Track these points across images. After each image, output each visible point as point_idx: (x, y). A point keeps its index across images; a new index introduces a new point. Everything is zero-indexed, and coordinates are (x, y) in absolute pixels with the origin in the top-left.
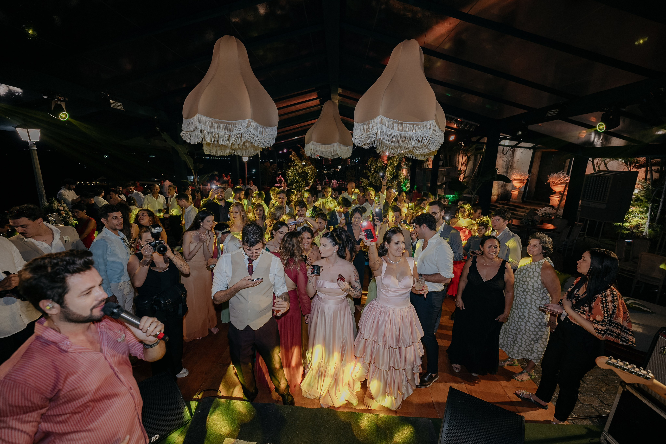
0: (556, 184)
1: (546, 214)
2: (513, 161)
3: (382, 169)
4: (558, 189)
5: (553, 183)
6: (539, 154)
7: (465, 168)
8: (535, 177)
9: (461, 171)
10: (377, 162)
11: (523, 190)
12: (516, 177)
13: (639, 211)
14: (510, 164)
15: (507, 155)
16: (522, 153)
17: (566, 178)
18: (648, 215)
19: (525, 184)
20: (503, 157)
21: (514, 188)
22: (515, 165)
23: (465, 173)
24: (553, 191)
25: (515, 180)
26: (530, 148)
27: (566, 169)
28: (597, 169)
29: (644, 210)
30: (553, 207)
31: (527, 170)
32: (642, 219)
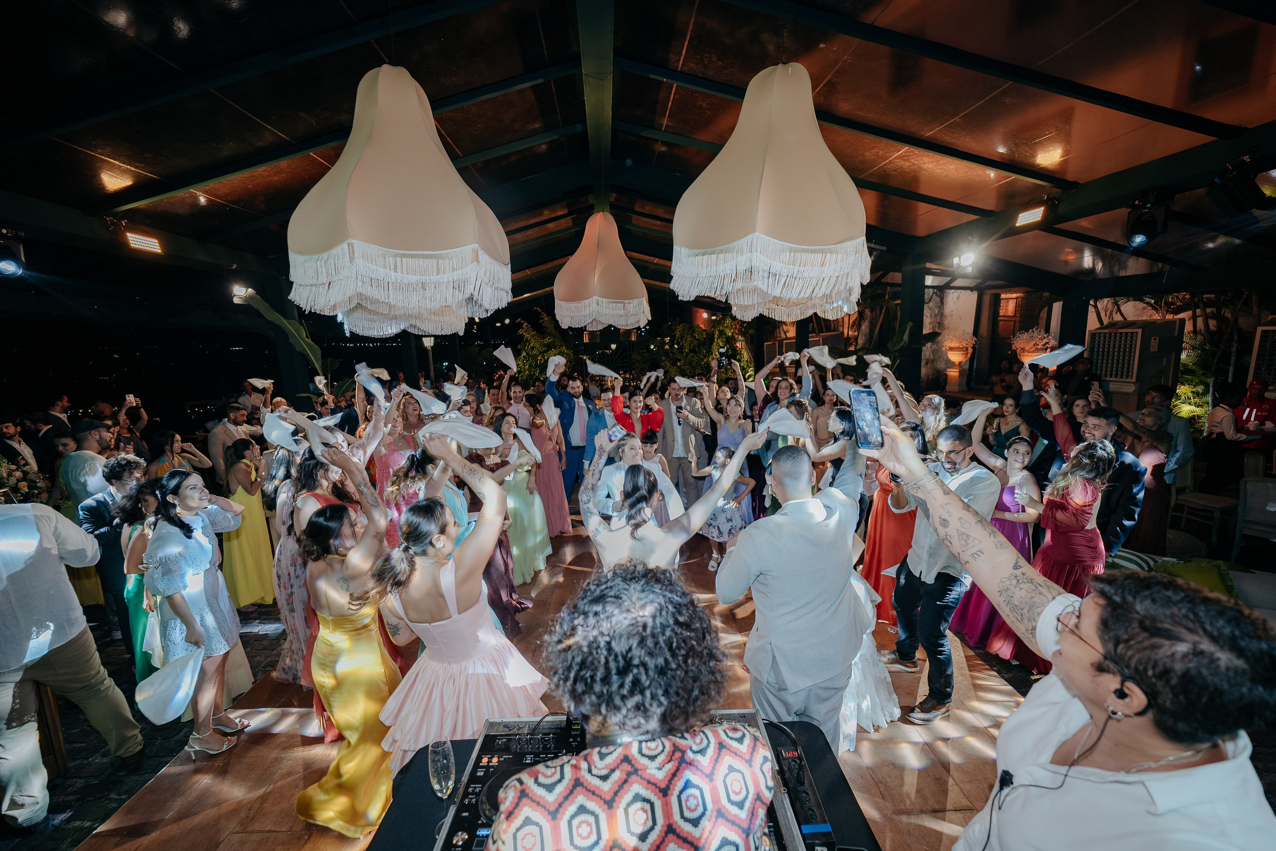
0: (1028, 352)
2: (941, 315)
3: (704, 344)
5: (1023, 350)
6: (989, 298)
7: (856, 334)
8: (987, 342)
9: (848, 338)
10: (694, 331)
11: (967, 367)
12: (954, 344)
13: (1192, 392)
14: (938, 320)
15: (931, 304)
16: (957, 298)
17: (1045, 340)
18: (1209, 398)
19: (969, 355)
21: (951, 364)
22: (947, 321)
23: (857, 343)
25: (951, 349)
26: (972, 289)
27: (1044, 323)
28: (1106, 321)
29: (1200, 389)
31: (970, 329)
32: (1198, 406)
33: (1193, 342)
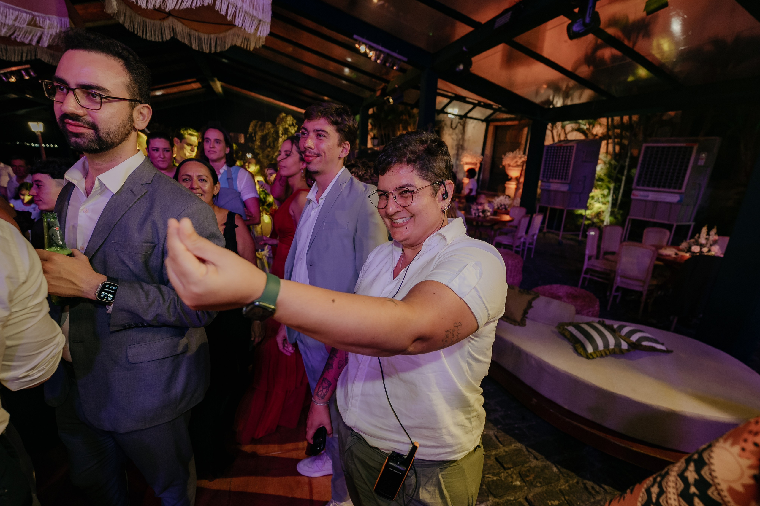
0: (512, 167)
1: (501, 205)
2: (463, 139)
4: (514, 173)
5: (509, 165)
6: (491, 128)
8: (488, 160)
12: (468, 160)
13: (601, 194)
14: (461, 143)
15: (457, 131)
16: (474, 127)
17: (522, 159)
18: (610, 199)
20: (452, 134)
22: (466, 145)
24: (509, 177)
25: (466, 162)
26: (482, 121)
27: (522, 147)
29: (606, 192)
30: (509, 197)
31: (479, 150)
32: (604, 203)
33: (605, 159)
